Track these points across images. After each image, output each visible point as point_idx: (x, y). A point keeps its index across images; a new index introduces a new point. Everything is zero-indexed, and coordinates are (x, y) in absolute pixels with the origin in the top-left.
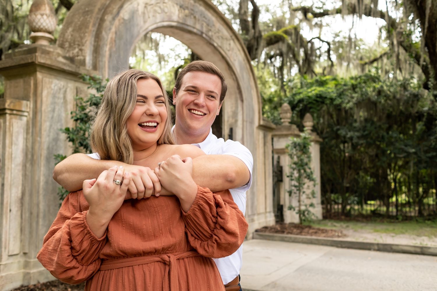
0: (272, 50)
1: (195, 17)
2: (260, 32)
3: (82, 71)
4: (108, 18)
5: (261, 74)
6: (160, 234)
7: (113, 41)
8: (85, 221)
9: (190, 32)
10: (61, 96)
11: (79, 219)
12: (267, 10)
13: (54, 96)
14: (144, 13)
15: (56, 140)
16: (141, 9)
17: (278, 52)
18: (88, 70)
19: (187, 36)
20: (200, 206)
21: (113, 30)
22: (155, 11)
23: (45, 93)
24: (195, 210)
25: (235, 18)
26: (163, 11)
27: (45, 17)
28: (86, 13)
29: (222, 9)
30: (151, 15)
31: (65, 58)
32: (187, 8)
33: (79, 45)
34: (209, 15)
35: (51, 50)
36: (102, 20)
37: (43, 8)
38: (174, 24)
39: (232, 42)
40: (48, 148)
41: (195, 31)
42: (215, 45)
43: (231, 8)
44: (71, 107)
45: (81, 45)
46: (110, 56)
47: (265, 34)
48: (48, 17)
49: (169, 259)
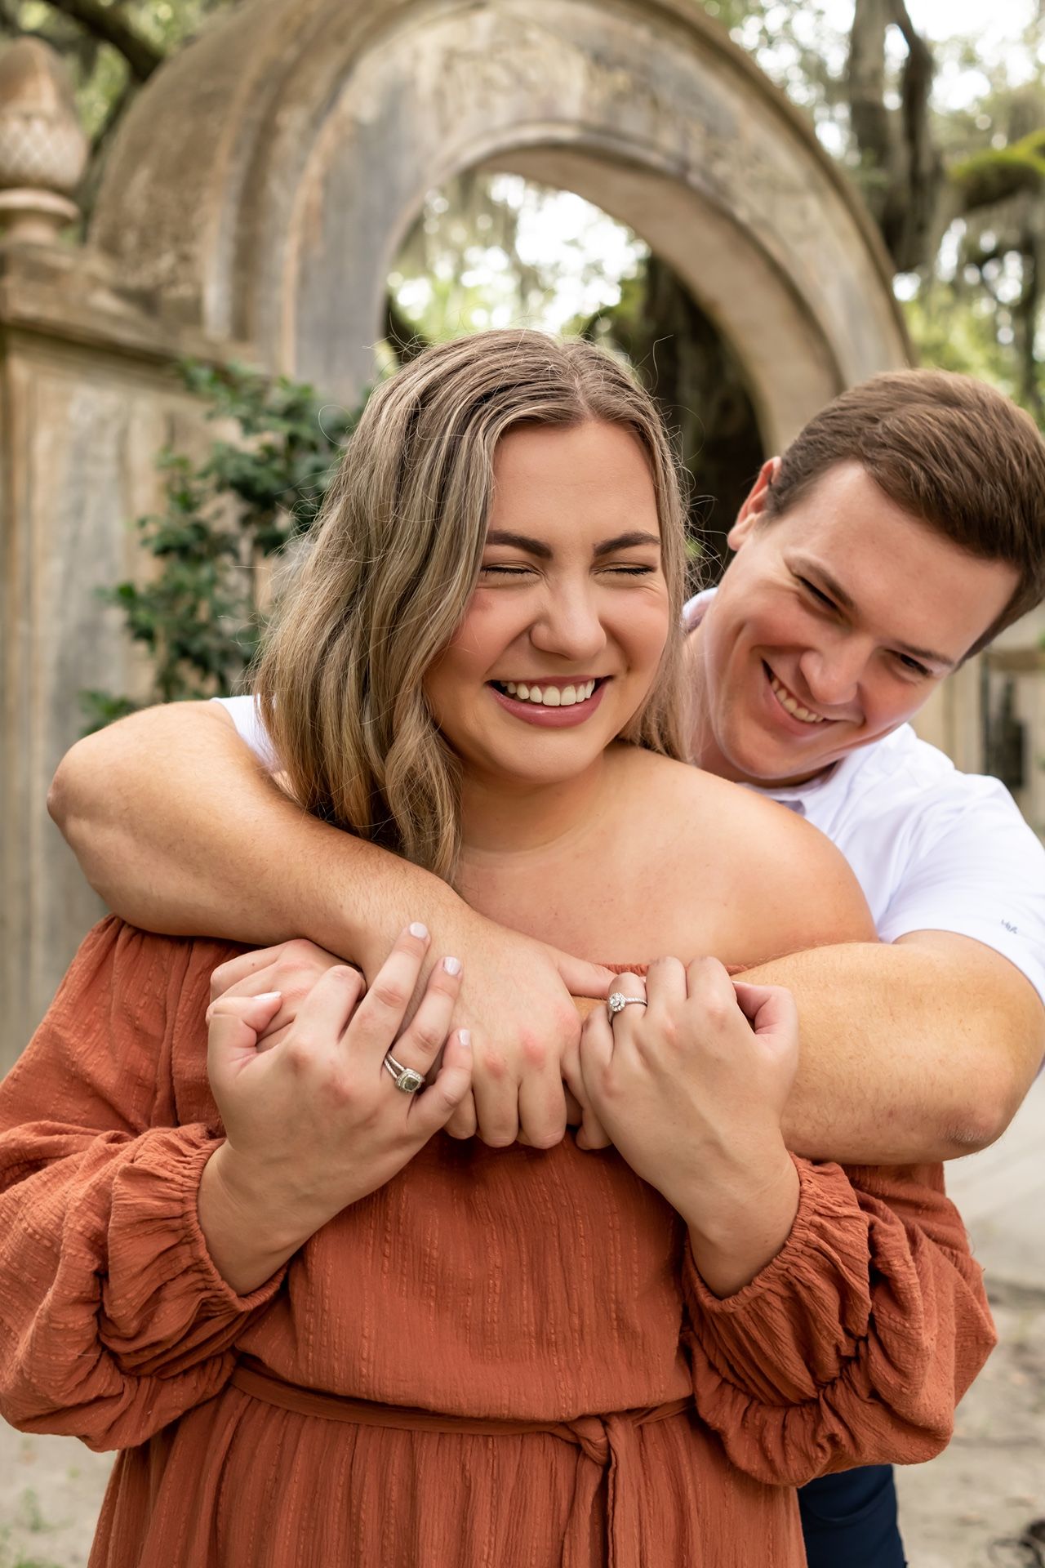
0: (984, 227)
1: (655, 103)
2: (937, 156)
3: (188, 347)
4: (293, 119)
5: (936, 332)
6: (569, 1334)
7: (317, 217)
8: (191, 1207)
9: (634, 166)
10: (108, 450)
11: (163, 1188)
12: (969, 59)
13: (80, 454)
14: (439, 95)
15: (91, 630)
16: (427, 74)
17: (1014, 236)
18: (212, 345)
19: (624, 184)
20: (799, 1288)
21: (315, 167)
22: (488, 83)
23: (43, 440)
24: (768, 1304)
25: (829, 100)
26: (520, 80)
27: (38, 127)
28: (207, 102)
29: (776, 63)
30: (470, 98)
31: (122, 293)
32: (621, 63)
33: (177, 239)
34: (718, 89)
35: (64, 261)
36: (267, 131)
37: (29, 88)
38: (566, 134)
39: (813, 205)
40: (62, 665)
41: (655, 159)
42: (742, 214)
43: (813, 59)
44: (147, 496)
45: (183, 237)
46: (304, 279)
47: (958, 164)
48: (51, 123)
49: (606, 1434)
